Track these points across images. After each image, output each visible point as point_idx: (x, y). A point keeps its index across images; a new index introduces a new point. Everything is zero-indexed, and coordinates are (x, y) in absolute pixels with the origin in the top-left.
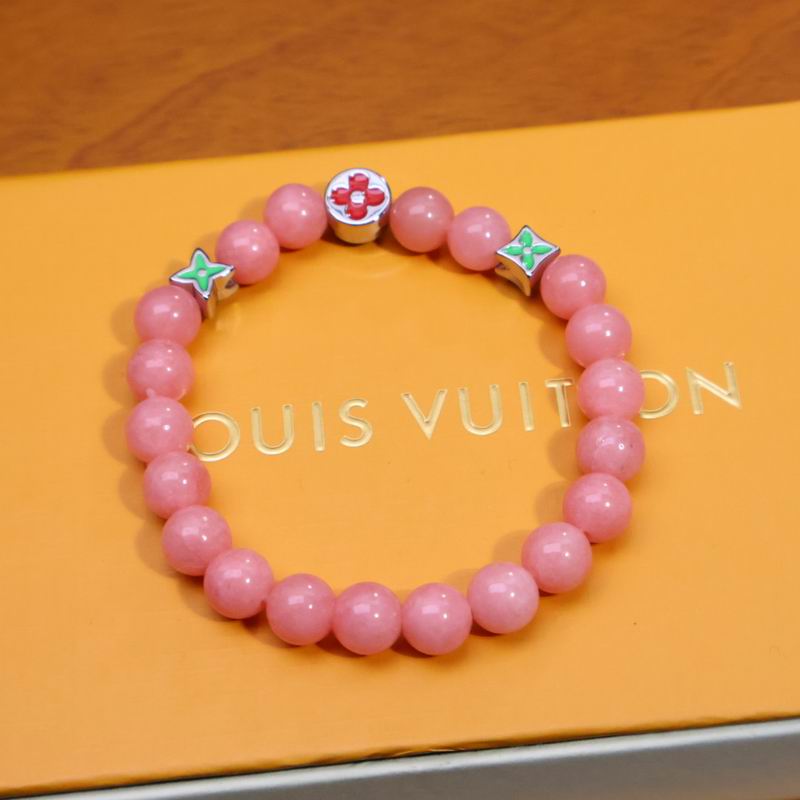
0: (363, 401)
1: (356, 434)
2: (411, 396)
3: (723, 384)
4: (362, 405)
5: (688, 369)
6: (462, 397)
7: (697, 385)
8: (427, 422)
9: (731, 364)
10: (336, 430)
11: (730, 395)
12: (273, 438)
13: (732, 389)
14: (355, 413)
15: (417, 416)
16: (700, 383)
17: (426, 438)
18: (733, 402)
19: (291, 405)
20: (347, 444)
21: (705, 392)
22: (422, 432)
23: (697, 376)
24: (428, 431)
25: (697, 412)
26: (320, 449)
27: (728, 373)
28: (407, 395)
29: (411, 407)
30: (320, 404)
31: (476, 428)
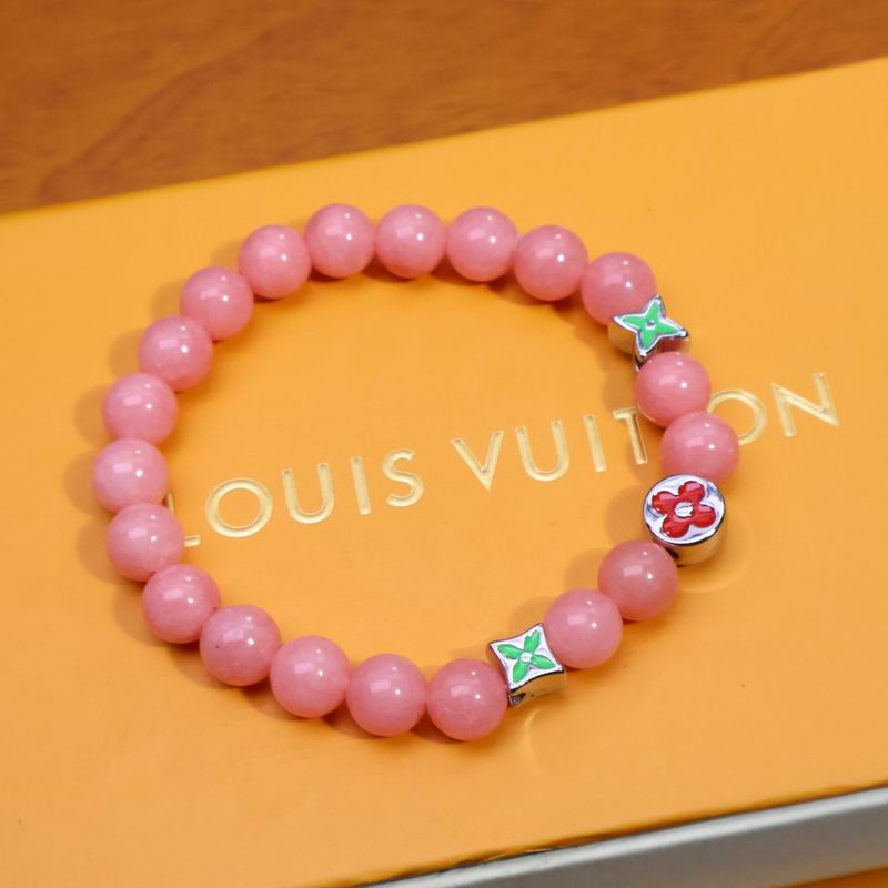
0: (408, 452)
1: (404, 490)
2: (462, 441)
3: (815, 399)
4: (408, 456)
5: (774, 385)
6: (522, 439)
7: (786, 403)
8: (485, 471)
9: (821, 375)
10: (381, 488)
11: (825, 411)
12: (311, 503)
13: (826, 404)
14: (401, 467)
15: (471, 464)
16: (790, 400)
17: (485, 490)
18: (828, 419)
19: (326, 464)
20: (395, 503)
21: (795, 411)
22: (479, 484)
23: (784, 391)
24: (486, 481)
25: (789, 434)
26: (365, 512)
27: (820, 386)
28: (458, 441)
29: (464, 454)
30: (360, 458)
31: (542, 474)
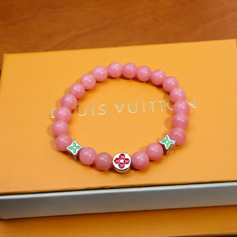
0: (104, 104)
1: (102, 112)
3: (192, 103)
6: (129, 104)
8: (120, 110)
10: (97, 111)
11: (194, 106)
13: (194, 104)
14: (102, 108)
15: (117, 108)
17: (119, 113)
19: (87, 105)
20: (100, 114)
24: (120, 111)
26: (93, 115)
27: (194, 101)
28: (115, 103)
29: (116, 107)
30: (94, 105)
31: (131, 111)
